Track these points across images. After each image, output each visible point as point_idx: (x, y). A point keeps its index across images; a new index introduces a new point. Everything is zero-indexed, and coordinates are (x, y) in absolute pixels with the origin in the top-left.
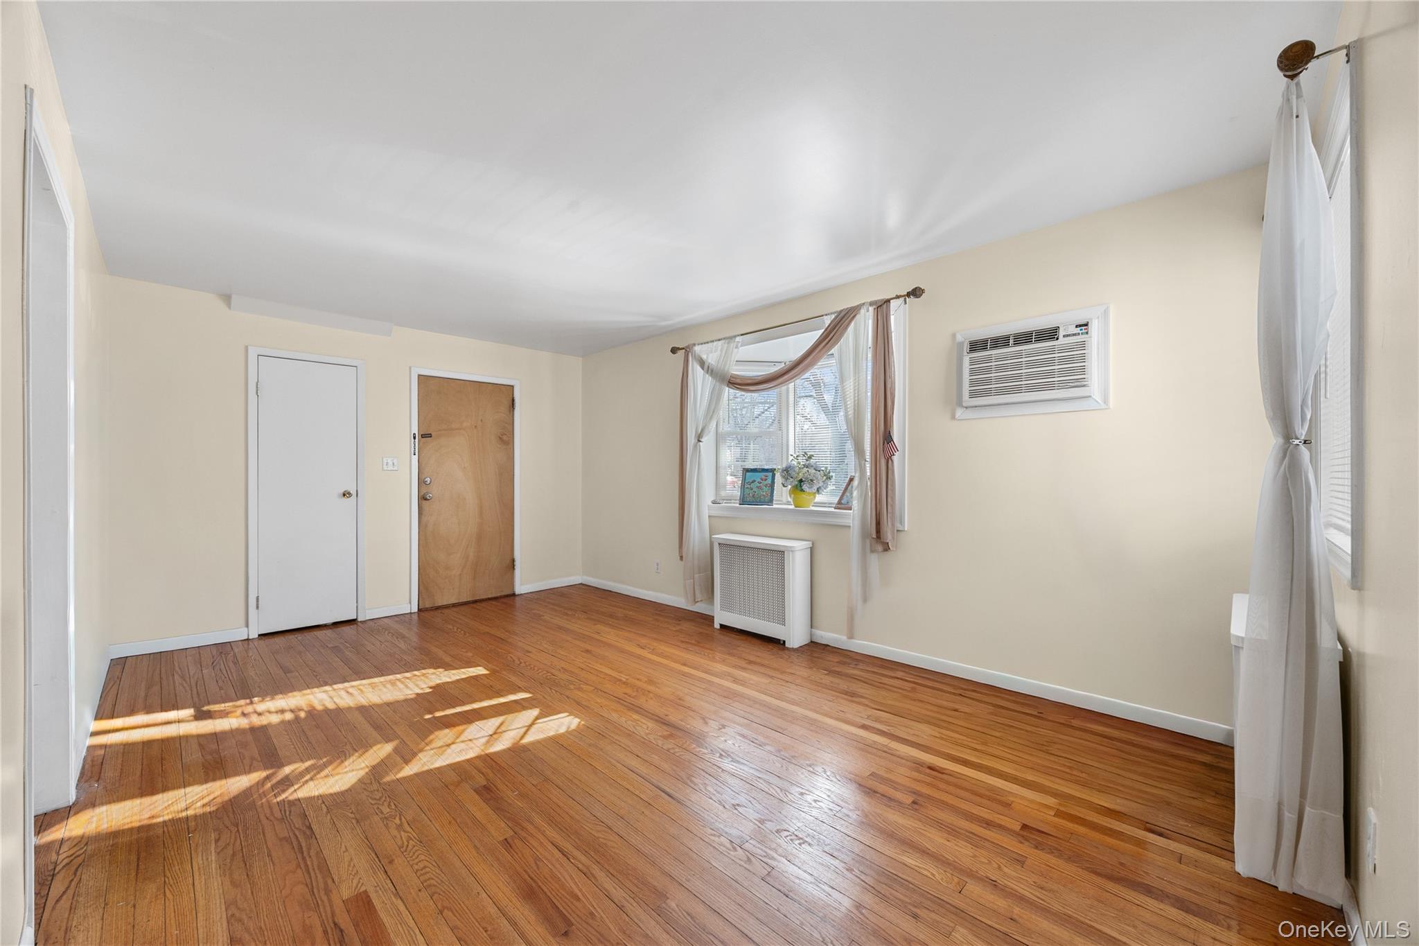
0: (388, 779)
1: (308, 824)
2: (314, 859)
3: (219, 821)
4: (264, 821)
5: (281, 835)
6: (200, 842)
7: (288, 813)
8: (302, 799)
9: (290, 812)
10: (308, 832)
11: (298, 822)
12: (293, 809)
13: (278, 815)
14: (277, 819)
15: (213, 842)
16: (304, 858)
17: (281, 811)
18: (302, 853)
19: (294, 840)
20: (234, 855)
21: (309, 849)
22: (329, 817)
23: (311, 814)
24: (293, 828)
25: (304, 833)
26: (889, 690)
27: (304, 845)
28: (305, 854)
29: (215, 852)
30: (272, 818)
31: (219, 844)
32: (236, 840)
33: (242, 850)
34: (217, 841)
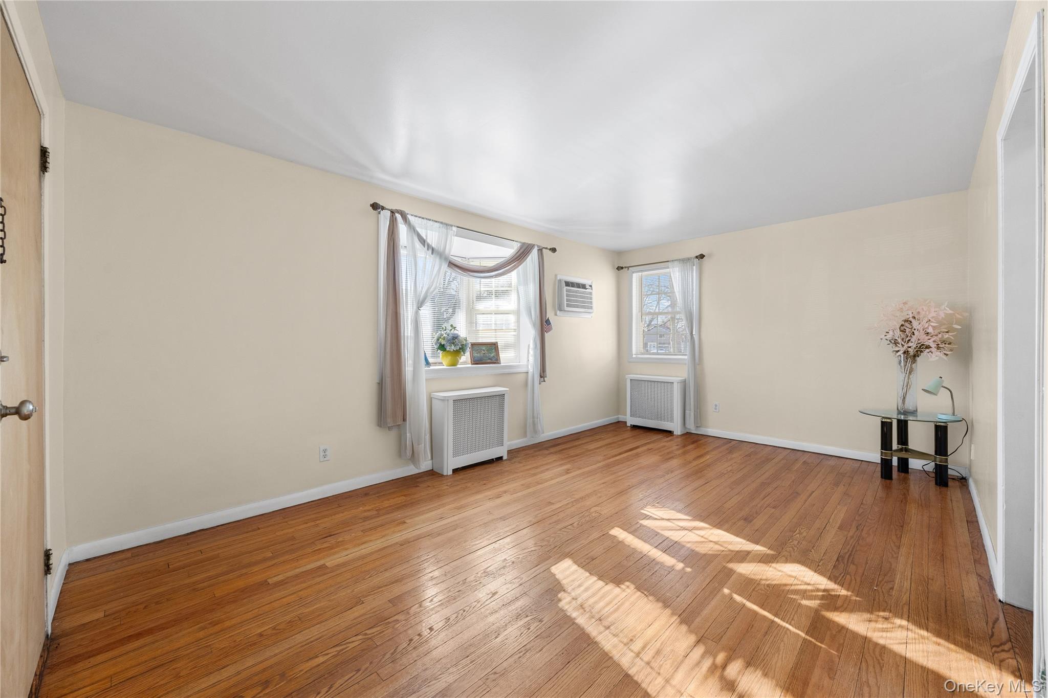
0: (772, 552)
1: (837, 562)
2: (848, 548)
3: (886, 600)
4: (858, 579)
5: (854, 567)
6: (903, 594)
7: (843, 575)
8: (827, 578)
9: (840, 574)
10: (840, 559)
11: (841, 566)
12: (837, 575)
13: (848, 577)
14: (850, 575)
15: (894, 589)
16: (852, 551)
17: (845, 579)
18: (850, 554)
19: (850, 561)
20: (885, 575)
21: (847, 553)
22: (823, 558)
23: (830, 566)
24: (846, 566)
25: (842, 560)
26: (580, 445)
27: (847, 556)
28: (850, 552)
29: (895, 583)
30: (853, 578)
31: (891, 586)
32: (881, 582)
33: (879, 575)
34: (892, 588)
